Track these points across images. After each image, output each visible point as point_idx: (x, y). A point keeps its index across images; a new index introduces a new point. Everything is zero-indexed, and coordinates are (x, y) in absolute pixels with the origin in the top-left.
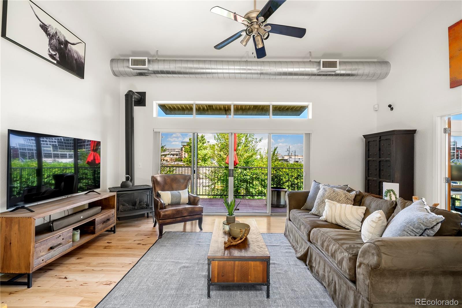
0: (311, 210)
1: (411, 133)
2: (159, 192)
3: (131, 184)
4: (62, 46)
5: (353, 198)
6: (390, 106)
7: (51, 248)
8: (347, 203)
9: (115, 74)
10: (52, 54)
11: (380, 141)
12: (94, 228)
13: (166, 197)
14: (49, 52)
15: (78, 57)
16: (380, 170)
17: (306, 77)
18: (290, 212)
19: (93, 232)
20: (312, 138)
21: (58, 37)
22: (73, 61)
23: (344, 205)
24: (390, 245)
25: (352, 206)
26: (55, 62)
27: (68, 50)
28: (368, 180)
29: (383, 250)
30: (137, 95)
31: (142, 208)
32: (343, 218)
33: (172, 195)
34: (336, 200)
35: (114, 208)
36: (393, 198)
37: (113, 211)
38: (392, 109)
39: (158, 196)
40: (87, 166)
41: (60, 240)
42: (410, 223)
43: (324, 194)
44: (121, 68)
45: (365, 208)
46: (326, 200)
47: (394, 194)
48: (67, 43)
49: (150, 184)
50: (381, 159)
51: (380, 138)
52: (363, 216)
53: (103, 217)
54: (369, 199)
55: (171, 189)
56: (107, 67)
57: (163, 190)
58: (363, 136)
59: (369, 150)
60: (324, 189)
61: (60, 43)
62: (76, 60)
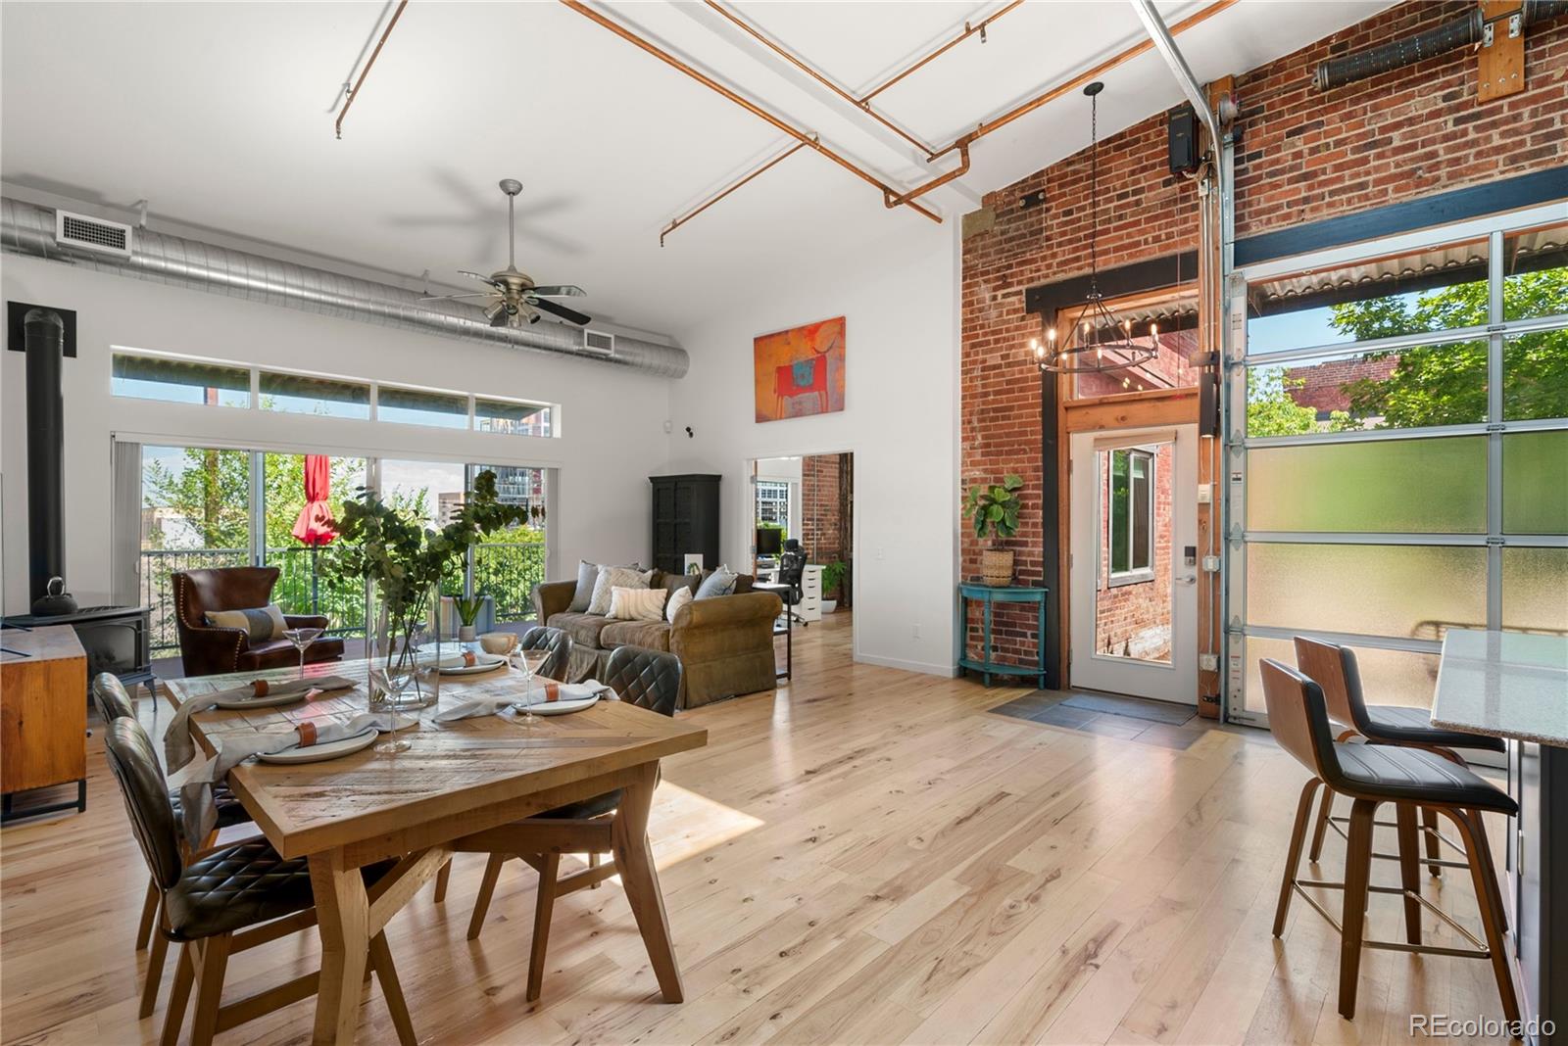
0: (587, 609)
1: (717, 479)
2: (208, 614)
5: (649, 580)
6: (688, 429)
8: (642, 588)
11: (675, 490)
13: (235, 624)
16: (675, 540)
17: (543, 352)
18: (548, 621)
20: (563, 478)
23: (640, 590)
24: (700, 604)
25: (649, 590)
28: (658, 559)
29: (694, 607)
32: (640, 608)
33: (250, 618)
34: (626, 586)
36: (697, 573)
38: (691, 435)
42: (714, 586)
43: (607, 580)
45: (666, 590)
46: (613, 588)
47: (697, 567)
50: (678, 520)
51: (676, 484)
52: (664, 601)
54: (669, 578)
58: (650, 478)
59: (658, 505)
60: (606, 571)
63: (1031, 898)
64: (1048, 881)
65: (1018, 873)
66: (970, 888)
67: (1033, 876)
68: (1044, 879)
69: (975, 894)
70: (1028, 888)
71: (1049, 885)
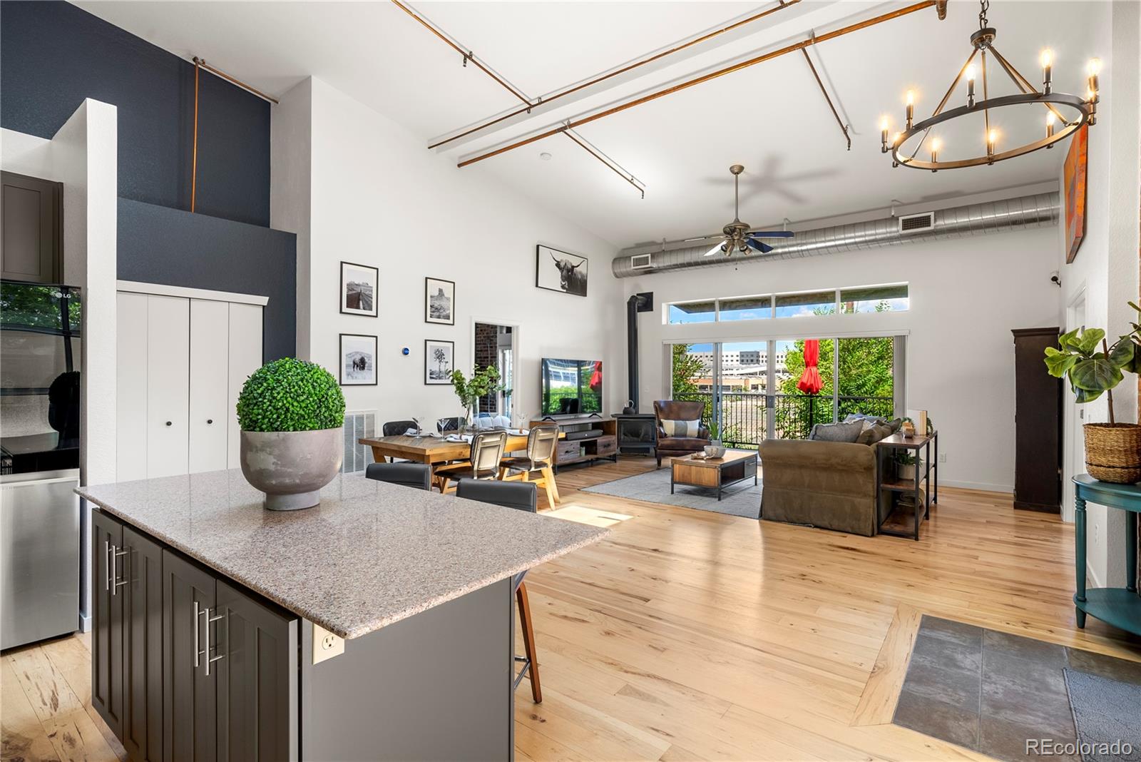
2: (662, 420)
3: (634, 411)
4: (570, 273)
6: (1055, 278)
7: (567, 452)
9: (617, 277)
10: (563, 285)
12: (596, 449)
13: (669, 426)
14: (561, 283)
15: (582, 277)
19: (596, 453)
21: (567, 267)
22: (577, 282)
26: (565, 291)
27: (574, 274)
30: (641, 299)
31: (647, 442)
33: (676, 425)
35: (615, 434)
37: (614, 438)
38: (1059, 284)
39: (661, 424)
40: (591, 391)
44: (623, 269)
48: (573, 267)
49: (653, 412)
53: (604, 440)
55: (678, 418)
56: (608, 270)
57: (667, 418)
61: (568, 270)
62: (580, 280)
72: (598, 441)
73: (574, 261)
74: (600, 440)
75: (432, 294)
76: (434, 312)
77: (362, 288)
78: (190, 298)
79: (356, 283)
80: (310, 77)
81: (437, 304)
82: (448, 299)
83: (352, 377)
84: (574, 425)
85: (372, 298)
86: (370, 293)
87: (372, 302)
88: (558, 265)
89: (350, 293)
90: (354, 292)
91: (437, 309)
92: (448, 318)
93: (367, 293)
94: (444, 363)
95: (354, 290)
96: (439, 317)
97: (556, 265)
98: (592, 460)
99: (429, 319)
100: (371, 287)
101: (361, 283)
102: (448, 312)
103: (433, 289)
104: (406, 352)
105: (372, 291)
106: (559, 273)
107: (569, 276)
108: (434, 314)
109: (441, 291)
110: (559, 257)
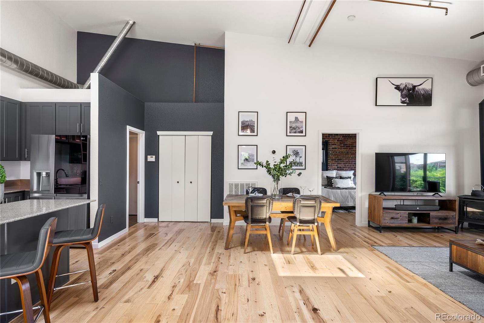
4: (411, 92)
7: (392, 218)
9: (472, 85)
10: (403, 101)
12: (431, 220)
14: (401, 100)
15: (425, 92)
19: (429, 223)
21: (408, 87)
22: (420, 97)
26: (406, 105)
27: (415, 91)
35: (455, 211)
37: (454, 214)
41: (398, 216)
44: (476, 77)
48: (414, 87)
53: (440, 214)
61: (409, 90)
62: (423, 95)
63: (175, 287)
64: (172, 293)
65: (182, 293)
66: (194, 283)
67: (177, 294)
68: (173, 294)
69: (192, 281)
70: (177, 289)
71: (171, 293)
72: (431, 214)
73: (416, 82)
74: (432, 214)
75: (291, 121)
76: (292, 130)
77: (249, 122)
78: (185, 135)
79: (246, 120)
80: (225, 33)
81: (294, 125)
82: (302, 122)
83: (244, 165)
84: (418, 200)
85: (254, 127)
86: (254, 124)
87: (254, 129)
88: (398, 88)
89: (243, 125)
90: (245, 125)
91: (294, 128)
92: (302, 132)
93: (252, 125)
94: (299, 158)
95: (245, 124)
96: (295, 132)
97: (396, 88)
98: (438, 227)
99: (289, 134)
100: (254, 121)
101: (248, 120)
102: (301, 129)
103: (292, 117)
104: (274, 152)
105: (254, 123)
106: (398, 93)
107: (410, 94)
108: (292, 131)
109: (296, 118)
110: (398, 82)
